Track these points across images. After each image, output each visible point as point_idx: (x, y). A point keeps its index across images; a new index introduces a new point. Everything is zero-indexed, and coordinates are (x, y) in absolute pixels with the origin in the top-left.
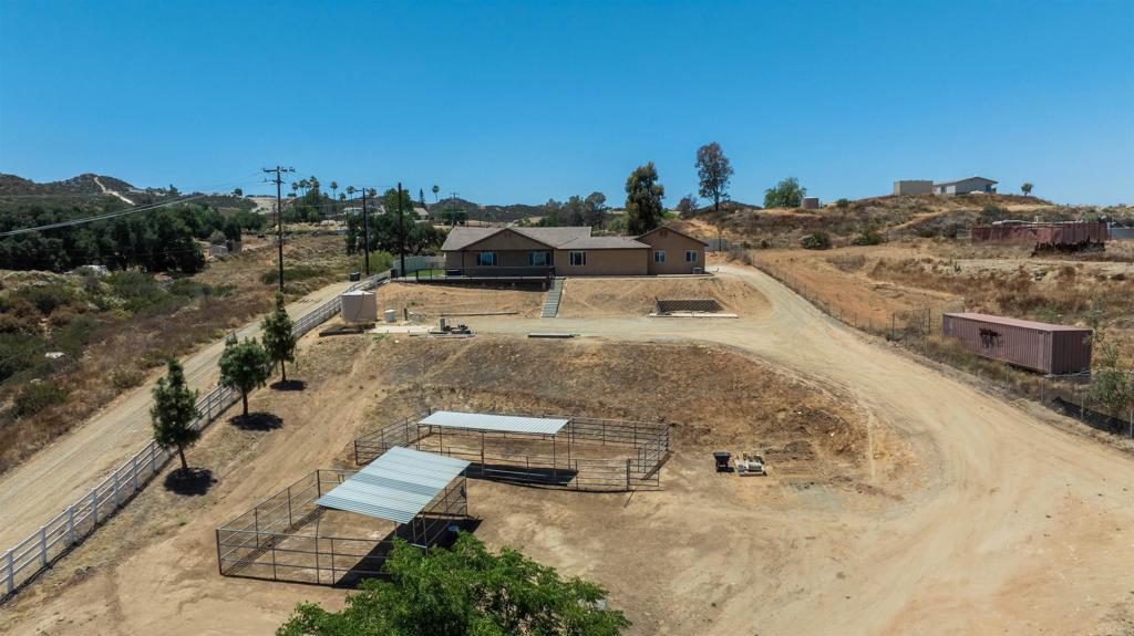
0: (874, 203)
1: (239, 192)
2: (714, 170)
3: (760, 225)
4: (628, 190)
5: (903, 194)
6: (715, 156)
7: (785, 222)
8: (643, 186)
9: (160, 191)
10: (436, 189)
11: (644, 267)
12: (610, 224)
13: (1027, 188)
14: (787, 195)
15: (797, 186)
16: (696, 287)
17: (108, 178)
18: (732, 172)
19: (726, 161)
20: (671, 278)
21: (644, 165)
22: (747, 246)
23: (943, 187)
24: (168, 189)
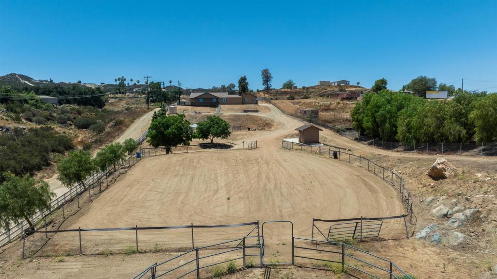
0: (312, 88)
2: (267, 77)
3: (278, 94)
4: (239, 83)
5: (320, 85)
6: (267, 73)
7: (285, 93)
8: (243, 82)
10: (170, 82)
11: (241, 102)
13: (358, 83)
14: (289, 85)
16: (253, 107)
18: (272, 78)
19: (270, 74)
20: (247, 105)
21: (243, 76)
22: (272, 99)
23: (334, 83)
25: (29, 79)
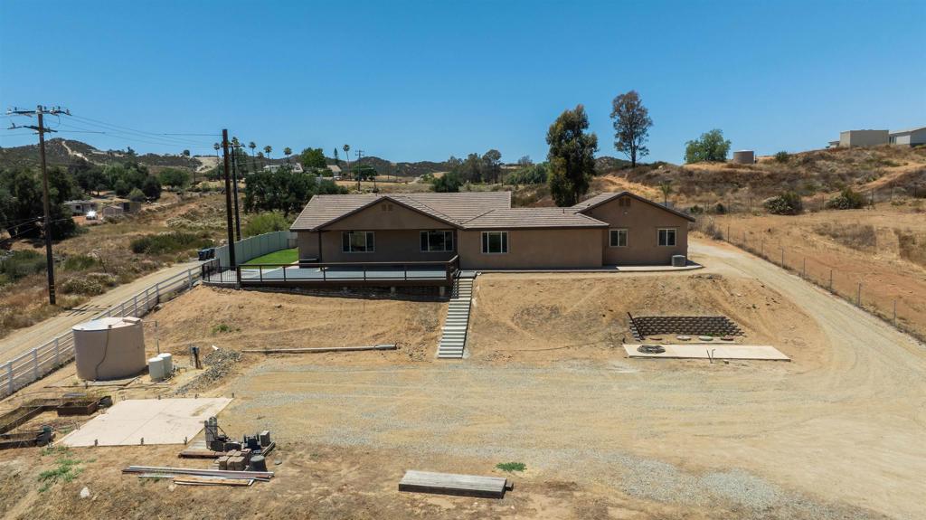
1: (187, 153)
2: (631, 122)
4: (551, 141)
5: (853, 146)
6: (633, 106)
8: (570, 136)
9: (119, 152)
12: (505, 178)
14: (712, 149)
15: (720, 139)
17: (74, 142)
18: (650, 124)
19: (644, 111)
24: (127, 151)
25: (84, 148)
